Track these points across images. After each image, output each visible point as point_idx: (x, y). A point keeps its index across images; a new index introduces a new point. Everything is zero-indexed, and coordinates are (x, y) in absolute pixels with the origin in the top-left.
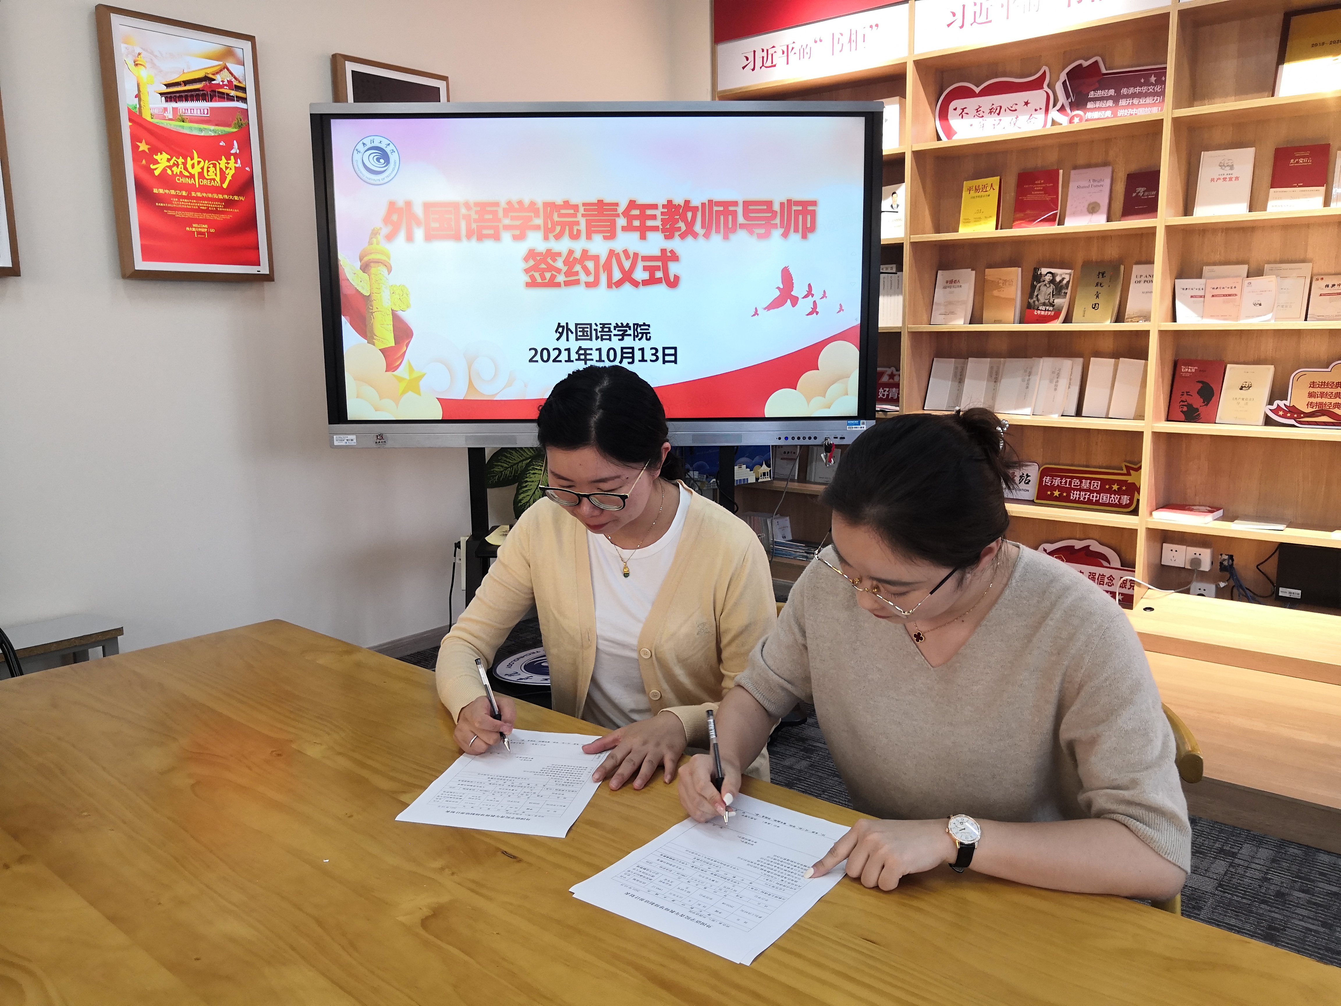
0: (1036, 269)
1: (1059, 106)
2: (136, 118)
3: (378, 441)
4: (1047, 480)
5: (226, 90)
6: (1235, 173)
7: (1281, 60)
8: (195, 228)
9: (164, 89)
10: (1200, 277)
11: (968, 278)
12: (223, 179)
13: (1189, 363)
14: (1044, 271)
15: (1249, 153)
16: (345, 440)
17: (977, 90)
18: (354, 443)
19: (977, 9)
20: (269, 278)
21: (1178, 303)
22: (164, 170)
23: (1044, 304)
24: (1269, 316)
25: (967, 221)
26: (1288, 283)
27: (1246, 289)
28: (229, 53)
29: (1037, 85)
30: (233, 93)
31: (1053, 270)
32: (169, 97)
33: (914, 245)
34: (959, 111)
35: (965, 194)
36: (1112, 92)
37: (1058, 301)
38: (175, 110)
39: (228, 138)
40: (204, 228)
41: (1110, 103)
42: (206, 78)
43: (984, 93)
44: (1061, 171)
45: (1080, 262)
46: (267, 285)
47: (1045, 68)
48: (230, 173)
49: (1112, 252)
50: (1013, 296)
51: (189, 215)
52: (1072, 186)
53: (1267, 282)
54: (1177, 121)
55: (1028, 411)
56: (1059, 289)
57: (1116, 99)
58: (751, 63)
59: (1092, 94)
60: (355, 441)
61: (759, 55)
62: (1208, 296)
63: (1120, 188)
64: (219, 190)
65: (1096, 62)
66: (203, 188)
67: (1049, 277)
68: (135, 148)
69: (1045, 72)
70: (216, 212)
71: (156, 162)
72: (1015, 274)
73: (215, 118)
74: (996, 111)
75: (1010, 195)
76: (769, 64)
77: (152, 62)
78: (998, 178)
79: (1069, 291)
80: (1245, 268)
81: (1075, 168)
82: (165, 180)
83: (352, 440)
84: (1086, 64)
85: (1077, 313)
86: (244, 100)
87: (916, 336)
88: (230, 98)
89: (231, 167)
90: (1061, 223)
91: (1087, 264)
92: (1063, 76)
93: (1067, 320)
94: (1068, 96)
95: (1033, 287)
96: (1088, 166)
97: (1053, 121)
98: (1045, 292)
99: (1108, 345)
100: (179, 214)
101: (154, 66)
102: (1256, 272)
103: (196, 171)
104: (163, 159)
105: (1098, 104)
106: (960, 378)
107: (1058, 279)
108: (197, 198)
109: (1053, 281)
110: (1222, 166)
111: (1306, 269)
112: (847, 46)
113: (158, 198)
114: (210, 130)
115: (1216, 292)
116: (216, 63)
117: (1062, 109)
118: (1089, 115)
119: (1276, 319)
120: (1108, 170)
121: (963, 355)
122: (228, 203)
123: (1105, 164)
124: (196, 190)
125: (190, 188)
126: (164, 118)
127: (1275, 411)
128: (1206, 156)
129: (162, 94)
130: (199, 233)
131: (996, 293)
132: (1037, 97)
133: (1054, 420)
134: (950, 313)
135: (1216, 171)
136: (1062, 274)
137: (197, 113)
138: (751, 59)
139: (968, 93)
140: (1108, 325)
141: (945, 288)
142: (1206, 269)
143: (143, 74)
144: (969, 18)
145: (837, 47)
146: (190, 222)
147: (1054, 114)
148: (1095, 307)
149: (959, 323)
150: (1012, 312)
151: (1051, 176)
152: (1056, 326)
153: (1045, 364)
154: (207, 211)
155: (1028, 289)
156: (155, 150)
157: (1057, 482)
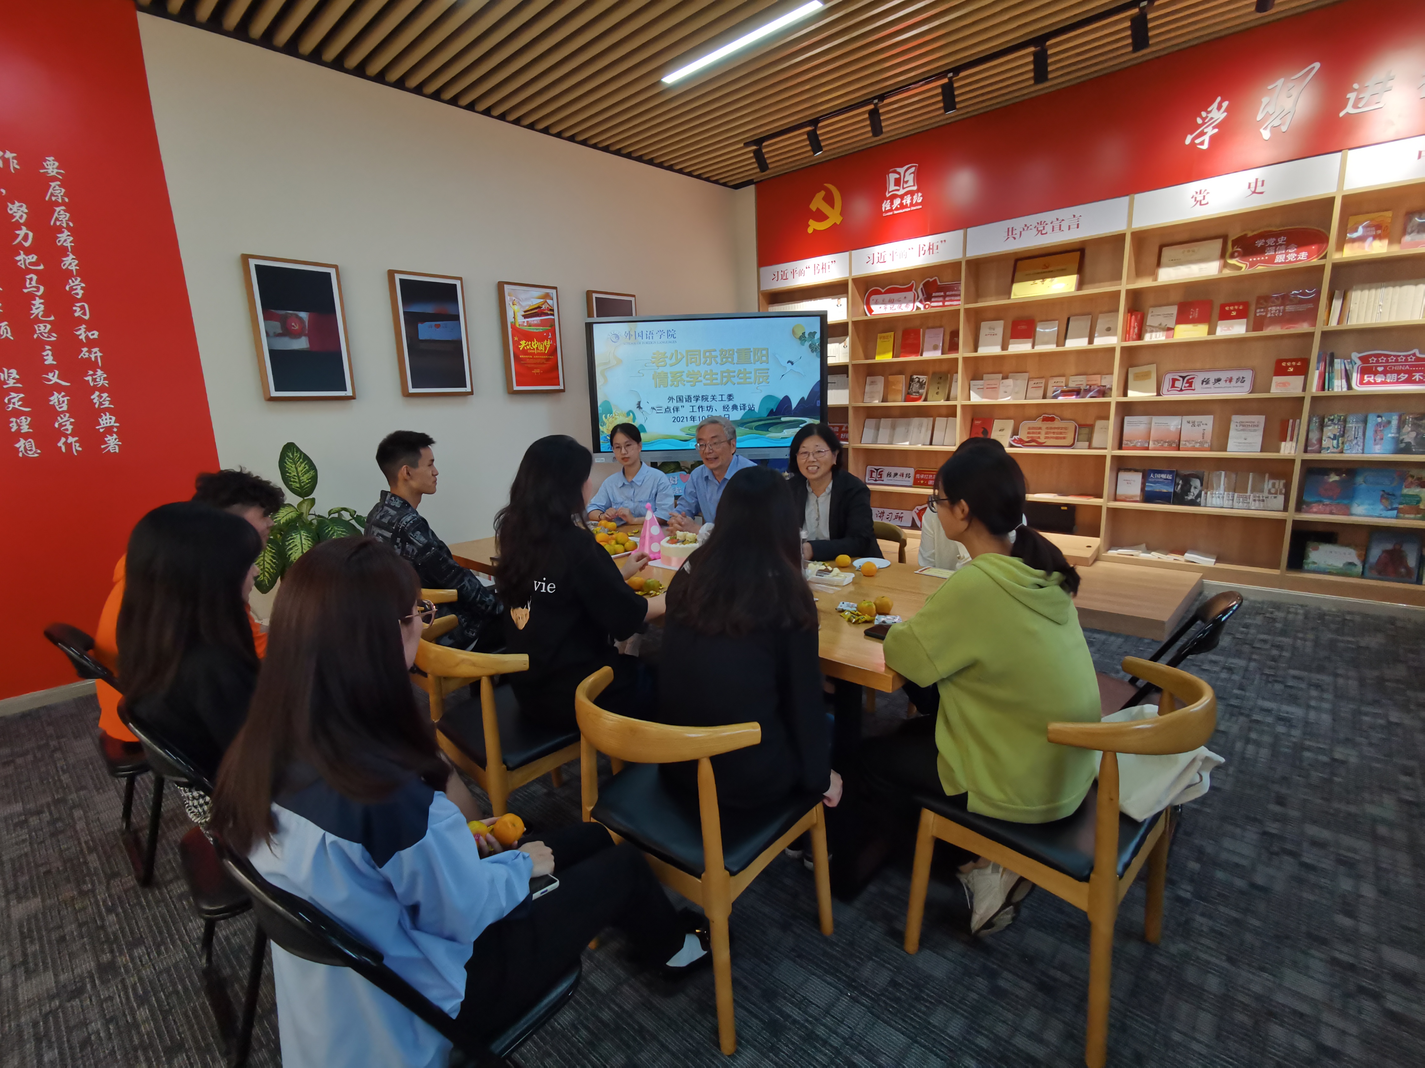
0: (911, 376)
1: (919, 299)
2: (513, 326)
4: (918, 476)
5: (547, 312)
6: (995, 332)
7: (1013, 282)
8: (535, 371)
9: (523, 313)
10: (982, 379)
11: (880, 380)
12: (545, 350)
13: (978, 420)
14: (915, 377)
15: (1002, 322)
17: (883, 291)
18: (604, 461)
19: (879, 255)
20: (563, 391)
21: (971, 392)
22: (524, 348)
23: (915, 392)
24: (1009, 398)
25: (880, 354)
26: (1019, 382)
27: (1001, 385)
28: (547, 296)
29: (909, 289)
30: (549, 312)
31: (919, 376)
32: (525, 317)
33: (853, 365)
34: (875, 301)
35: (878, 340)
36: (942, 294)
37: (921, 391)
38: (527, 322)
39: (547, 331)
40: (538, 371)
41: (941, 299)
42: (539, 307)
43: (886, 292)
44: (921, 330)
45: (931, 372)
46: (562, 394)
47: (913, 281)
48: (548, 347)
49: (945, 368)
50: (901, 389)
51: (533, 365)
52: (926, 336)
53: (1009, 382)
54: (967, 310)
55: (907, 443)
56: (922, 385)
57: (944, 297)
58: (776, 277)
59: (934, 294)
61: (780, 273)
62: (985, 388)
63: (948, 338)
64: (544, 354)
65: (935, 280)
66: (538, 354)
67: (917, 380)
68: (513, 339)
69: (913, 284)
70: (543, 363)
71: (521, 344)
72: (902, 378)
73: (543, 323)
74: (892, 302)
75: (899, 341)
76: (785, 278)
77: (519, 303)
78: (893, 333)
79: (926, 386)
80: (1001, 376)
81: (928, 328)
82: (525, 352)
84: (931, 280)
85: (929, 398)
86: (553, 315)
87: (856, 409)
88: (548, 315)
89: (548, 343)
90: (921, 355)
91: (934, 374)
92: (921, 286)
93: (925, 400)
94: (923, 295)
95: (910, 385)
96: (933, 328)
97: (917, 307)
98: (915, 386)
99: (944, 411)
100: (529, 366)
101: (520, 304)
102: (1005, 377)
103: (535, 347)
104: (523, 342)
105: (936, 299)
106: (877, 428)
107: (921, 380)
108: (536, 358)
109: (919, 381)
110: (990, 328)
111: (1026, 375)
112: (821, 271)
113: (522, 359)
114: (541, 329)
115: (989, 386)
116: (542, 300)
117: (921, 302)
118: (933, 304)
119: (1014, 399)
120: (942, 329)
121: (879, 417)
122: (548, 360)
123: (940, 327)
124: (536, 355)
125: (533, 354)
126: (524, 326)
127: (1013, 441)
128: (983, 324)
129: (523, 316)
130: (537, 373)
131: (894, 387)
132: (910, 295)
133: (920, 447)
134: (872, 398)
135: (988, 331)
136: (923, 378)
137: (535, 322)
138: (776, 275)
139: (878, 292)
140: (942, 402)
141: (870, 385)
142: (984, 375)
143: (516, 308)
144: (876, 260)
145: (817, 271)
146: (533, 369)
147: (918, 304)
148: (937, 393)
149: (876, 402)
150: (901, 396)
151: (917, 332)
152: (920, 403)
153: (916, 421)
154: (540, 364)
155: (908, 386)
156: (520, 340)
157: (922, 476)
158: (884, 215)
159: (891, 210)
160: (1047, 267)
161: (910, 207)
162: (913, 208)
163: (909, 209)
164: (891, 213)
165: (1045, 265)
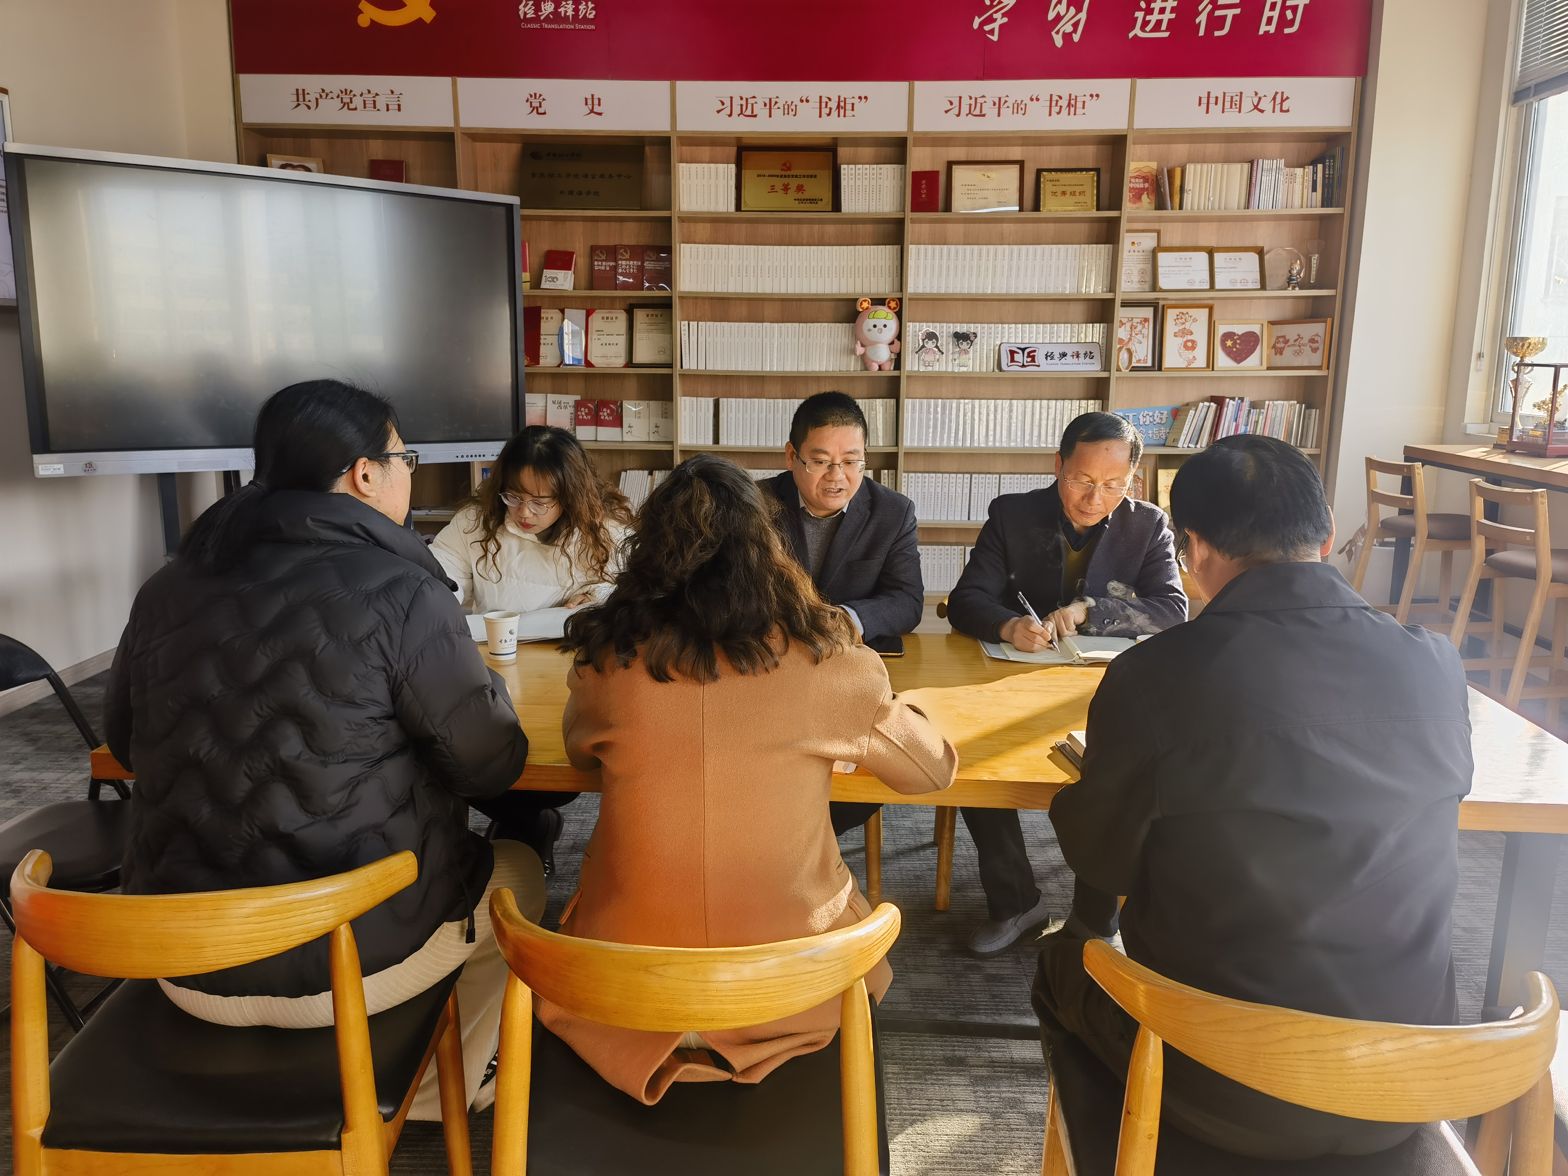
3: (87, 469)
16: (52, 470)
18: (61, 472)
60: (62, 470)
83: (59, 469)
158: (524, 26)
159: (536, 19)
160: (789, 169)
161: (574, 22)
162: (578, 26)
163: (572, 27)
164: (537, 26)
165: (784, 164)
